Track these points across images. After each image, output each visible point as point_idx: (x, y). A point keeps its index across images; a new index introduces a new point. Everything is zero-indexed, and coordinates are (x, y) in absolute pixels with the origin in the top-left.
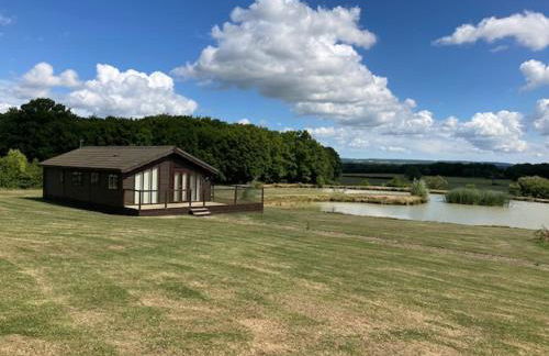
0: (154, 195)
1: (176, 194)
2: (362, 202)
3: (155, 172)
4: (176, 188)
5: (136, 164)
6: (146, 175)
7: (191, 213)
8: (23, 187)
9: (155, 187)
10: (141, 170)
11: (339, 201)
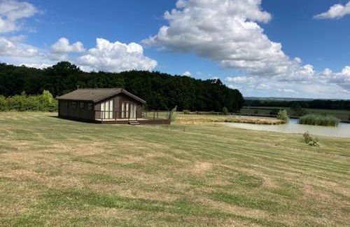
0: (111, 113)
1: (123, 113)
2: (244, 122)
3: (111, 102)
4: (123, 110)
5: (101, 98)
6: (107, 103)
7: (129, 123)
8: (50, 111)
9: (111, 109)
10: (104, 101)
11: (230, 122)
